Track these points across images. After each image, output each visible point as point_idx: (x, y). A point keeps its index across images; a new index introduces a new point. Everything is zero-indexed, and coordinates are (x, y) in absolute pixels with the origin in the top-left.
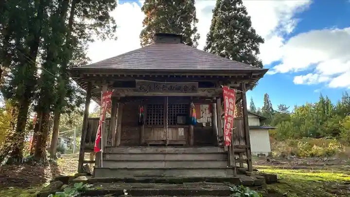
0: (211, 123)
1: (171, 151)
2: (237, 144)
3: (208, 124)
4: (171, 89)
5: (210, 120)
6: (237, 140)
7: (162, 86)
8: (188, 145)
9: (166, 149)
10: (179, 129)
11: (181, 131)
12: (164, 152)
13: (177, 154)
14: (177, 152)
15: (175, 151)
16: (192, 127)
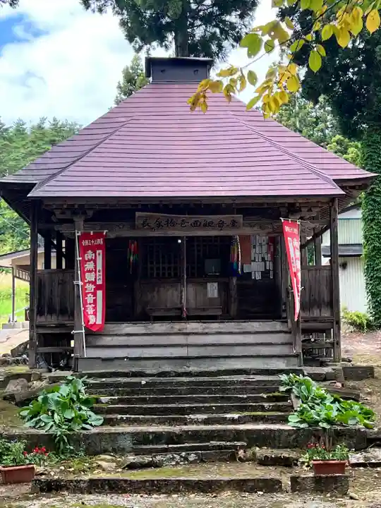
0: (271, 273)
1: (196, 329)
2: (315, 315)
3: (265, 273)
4: (196, 225)
5: (269, 265)
6: (316, 307)
7: (179, 221)
8: (226, 316)
9: (188, 326)
10: (209, 285)
11: (213, 290)
12: (185, 331)
13: (207, 334)
14: (206, 331)
15: (204, 329)
16: (234, 280)
